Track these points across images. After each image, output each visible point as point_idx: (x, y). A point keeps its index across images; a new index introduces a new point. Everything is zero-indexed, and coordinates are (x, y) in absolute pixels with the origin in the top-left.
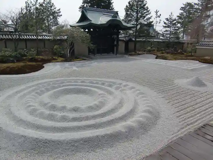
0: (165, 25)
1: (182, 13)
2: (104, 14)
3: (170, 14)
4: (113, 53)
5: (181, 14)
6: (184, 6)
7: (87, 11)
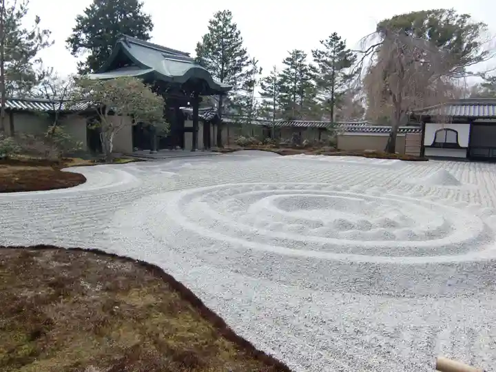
0: (263, 91)
1: (288, 69)
2: (165, 56)
3: (273, 70)
4: (182, 147)
5: (288, 71)
6: (291, 56)
7: (131, 45)
